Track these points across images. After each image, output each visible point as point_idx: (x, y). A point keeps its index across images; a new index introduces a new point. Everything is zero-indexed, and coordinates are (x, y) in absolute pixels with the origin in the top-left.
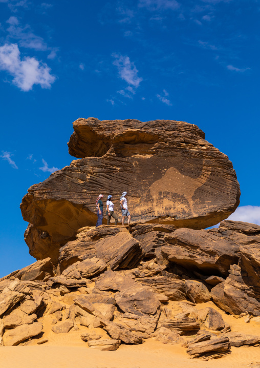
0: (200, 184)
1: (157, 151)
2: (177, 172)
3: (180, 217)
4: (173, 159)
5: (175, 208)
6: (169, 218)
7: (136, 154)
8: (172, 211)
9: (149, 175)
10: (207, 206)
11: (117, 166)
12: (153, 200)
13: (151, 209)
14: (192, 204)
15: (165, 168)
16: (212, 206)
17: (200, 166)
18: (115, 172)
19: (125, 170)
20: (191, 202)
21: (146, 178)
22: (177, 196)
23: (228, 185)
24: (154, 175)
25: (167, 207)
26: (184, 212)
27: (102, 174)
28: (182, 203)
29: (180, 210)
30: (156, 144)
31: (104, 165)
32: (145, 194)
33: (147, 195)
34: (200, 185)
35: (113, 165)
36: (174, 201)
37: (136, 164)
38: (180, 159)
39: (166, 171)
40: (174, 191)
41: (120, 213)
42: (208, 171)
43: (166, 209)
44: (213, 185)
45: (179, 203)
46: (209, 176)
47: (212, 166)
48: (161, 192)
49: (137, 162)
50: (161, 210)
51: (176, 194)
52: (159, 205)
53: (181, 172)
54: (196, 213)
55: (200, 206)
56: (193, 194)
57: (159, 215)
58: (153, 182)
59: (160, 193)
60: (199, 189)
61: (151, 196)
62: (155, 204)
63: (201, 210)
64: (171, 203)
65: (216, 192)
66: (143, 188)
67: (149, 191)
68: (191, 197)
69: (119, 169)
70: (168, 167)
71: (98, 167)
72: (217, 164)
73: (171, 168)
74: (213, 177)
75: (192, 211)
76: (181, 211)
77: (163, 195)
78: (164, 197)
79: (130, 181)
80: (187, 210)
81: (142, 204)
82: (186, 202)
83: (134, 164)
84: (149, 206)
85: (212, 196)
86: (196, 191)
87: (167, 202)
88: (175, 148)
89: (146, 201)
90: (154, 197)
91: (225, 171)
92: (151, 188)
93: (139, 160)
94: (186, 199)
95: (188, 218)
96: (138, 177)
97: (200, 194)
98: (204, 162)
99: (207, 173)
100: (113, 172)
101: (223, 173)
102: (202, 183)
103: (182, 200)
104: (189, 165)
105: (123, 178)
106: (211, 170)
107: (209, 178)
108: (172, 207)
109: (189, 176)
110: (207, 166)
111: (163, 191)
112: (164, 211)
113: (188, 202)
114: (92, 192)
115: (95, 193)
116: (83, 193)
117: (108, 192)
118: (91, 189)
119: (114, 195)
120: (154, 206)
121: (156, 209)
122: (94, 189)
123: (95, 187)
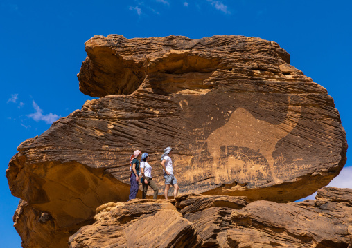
0: (284, 132)
1: (217, 84)
2: (248, 115)
3: (254, 185)
4: (242, 95)
5: (246, 171)
6: (238, 186)
7: (184, 89)
8: (242, 176)
9: (205, 121)
10: (296, 167)
11: (155, 108)
12: (211, 159)
13: (210, 173)
14: (272, 164)
15: (229, 109)
16: (303, 166)
17: (283, 106)
18: (153, 117)
19: (167, 114)
20: (271, 161)
21: (201, 126)
22: (250, 152)
23: (327, 133)
24: (212, 121)
25: (235, 169)
26: (260, 177)
27: (133, 120)
28: (258, 162)
29: (254, 173)
30: (214, 73)
31: (135, 106)
32: (199, 151)
33: (202, 152)
34: (285, 134)
35: (148, 107)
36: (245, 160)
37: (184, 104)
38: (253, 95)
39: (230, 115)
40: (244, 144)
41: (162, 180)
42: (297, 112)
43: (233, 172)
44: (305, 134)
45: (253, 163)
46: (297, 120)
47: (302, 105)
48: (224, 147)
49: (185, 101)
50: (225, 173)
51: (247, 149)
52: (222, 167)
53: (253, 115)
54: (280, 178)
55: (284, 167)
56: (273, 149)
57: (222, 183)
58: (212, 131)
59: (223, 149)
60: (283, 140)
61: (209, 153)
62: (215, 165)
63: (287, 173)
64: (241, 163)
65: (310, 145)
66: (196, 141)
67: (206, 145)
68: (271, 152)
69: (157, 112)
70: (234, 108)
71: (126, 111)
72: (309, 101)
73: (239, 110)
74: (304, 122)
75: (273, 175)
76: (256, 175)
77: (227, 151)
78: (229, 154)
79: (175, 130)
80: (265, 174)
81: (195, 165)
82: (263, 161)
83: (181, 104)
84: (207, 169)
85: (303, 152)
86: (279, 144)
87: (233, 162)
88: (245, 78)
89: (202, 161)
90: (214, 155)
91: (323, 111)
92: (208, 140)
93: (189, 98)
94: (263, 157)
95: (266, 185)
96: (188, 124)
97: (284, 147)
98: (289, 99)
99: (295, 115)
100: (148, 117)
101: (319, 116)
102: (287, 132)
103: (257, 158)
104: (267, 104)
105: (165, 127)
106: (300, 110)
107: (298, 124)
108: (242, 169)
109: (267, 121)
110: (294, 105)
111: (226, 145)
112: (230, 176)
113: (266, 161)
114: (118, 148)
115: (122, 151)
116: (103, 151)
117: (141, 148)
118: (116, 144)
119: (151, 153)
120: (214, 169)
121: (217, 174)
122: (120, 144)
123: (121, 141)
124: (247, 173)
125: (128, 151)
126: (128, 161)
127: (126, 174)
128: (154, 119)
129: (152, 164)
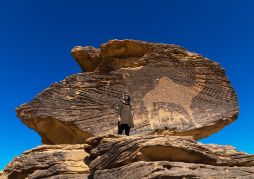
1: (148, 62)
2: (170, 81)
3: (180, 129)
6: (167, 131)
7: (126, 67)
8: (170, 123)
9: (141, 86)
10: (209, 115)
11: (108, 80)
12: (147, 112)
13: (146, 121)
14: (191, 114)
15: (157, 78)
16: (214, 115)
17: (193, 75)
19: (116, 83)
20: (190, 112)
21: (139, 90)
22: (174, 106)
23: (225, 92)
24: (146, 86)
25: (164, 118)
26: (184, 123)
27: (93, 88)
28: (181, 113)
30: (145, 56)
31: (94, 79)
33: (140, 107)
34: (197, 93)
35: (102, 79)
36: (171, 112)
38: (172, 68)
39: (158, 81)
40: (169, 101)
43: (163, 121)
44: (210, 93)
45: (177, 114)
46: (203, 84)
47: (205, 74)
48: (156, 103)
49: (127, 74)
50: (158, 122)
51: (172, 103)
52: (155, 117)
53: (174, 82)
54: (199, 123)
55: (200, 115)
56: (190, 103)
57: (156, 128)
58: (146, 93)
59: (154, 104)
60: (196, 97)
61: (145, 108)
62: (150, 116)
63: (203, 120)
64: (168, 114)
65: (215, 100)
66: (135, 100)
67: (143, 102)
68: (189, 106)
69: (109, 82)
70: (161, 77)
71: (88, 82)
72: (210, 72)
73: (164, 79)
74: (209, 85)
75: (193, 121)
76: (181, 122)
77: (157, 106)
78: (159, 108)
80: (187, 121)
81: (135, 117)
83: (124, 76)
84: (144, 119)
85: (211, 105)
86: (193, 100)
87: (162, 114)
88: (165, 58)
89: (140, 113)
90: (149, 109)
91: (220, 78)
92: (144, 99)
93: (129, 72)
94: (184, 109)
95: (190, 129)
96: (130, 89)
97: (198, 102)
98: (196, 71)
99: (202, 81)
100: (103, 86)
101: (218, 81)
103: (180, 110)
104: (182, 74)
105: (114, 91)
106: (205, 78)
107: (204, 87)
108: (170, 118)
109: (184, 85)
110: (200, 74)
112: (161, 123)
113: (186, 111)
114: (82, 108)
115: (84, 109)
116: (72, 109)
117: (98, 107)
118: (80, 104)
119: (104, 109)
120: (149, 119)
121: (152, 122)
122: (83, 104)
123: (84, 102)
124: (173, 121)
125: (89, 109)
126: (88, 116)
127: (87, 125)
128: (106, 87)
129: (105, 117)
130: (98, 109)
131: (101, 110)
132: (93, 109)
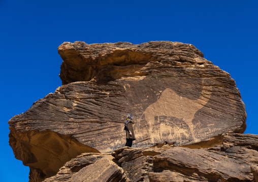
0: (201, 106)
1: (150, 72)
2: (174, 94)
3: (179, 143)
4: (169, 79)
6: (167, 145)
7: (127, 76)
8: (170, 137)
9: (143, 99)
10: (210, 130)
11: (107, 91)
12: (148, 126)
13: (147, 135)
14: (192, 129)
15: (160, 90)
16: (215, 129)
17: (199, 86)
18: (105, 97)
19: (116, 94)
20: (191, 126)
21: (140, 102)
22: (176, 120)
23: (232, 105)
24: (148, 98)
25: (165, 133)
26: (184, 138)
27: (91, 100)
28: (182, 127)
29: (179, 135)
30: (148, 64)
31: (92, 89)
32: (139, 120)
33: (141, 121)
35: (101, 90)
36: (172, 126)
37: (127, 87)
38: (177, 79)
39: (161, 94)
40: (171, 115)
41: (112, 142)
42: (209, 91)
43: (164, 135)
44: (215, 106)
45: (178, 128)
46: (209, 97)
47: (212, 85)
48: (157, 117)
49: (128, 85)
50: (158, 136)
51: (174, 118)
52: (156, 131)
53: (178, 94)
54: (198, 138)
55: (201, 130)
56: (193, 118)
57: (156, 143)
58: (147, 106)
59: (156, 118)
60: (200, 111)
61: (146, 122)
62: (151, 130)
63: (203, 135)
64: (170, 128)
65: (219, 114)
66: (137, 113)
67: (144, 116)
68: (191, 120)
69: (108, 93)
70: (164, 89)
71: (86, 93)
72: (218, 83)
73: (167, 90)
74: (215, 98)
75: (193, 136)
76: (181, 137)
77: (159, 120)
78: (161, 122)
79: (121, 106)
80: (187, 136)
81: (136, 131)
82: (186, 127)
83: (125, 87)
84: (145, 133)
85: (215, 119)
86: (197, 114)
87: (163, 128)
88: (170, 67)
89: (141, 127)
90: (151, 122)
91: (228, 90)
92: (145, 112)
93: (130, 83)
94: (185, 124)
95: (188, 143)
96: (131, 101)
97: (201, 116)
98: (203, 82)
99: (208, 93)
100: (102, 97)
101: (225, 93)
102: (203, 105)
103: (181, 125)
104: (187, 85)
105: (114, 104)
106: (211, 90)
107: (210, 99)
108: (170, 132)
109: (188, 98)
110: (206, 86)
111: (159, 116)
112: (162, 138)
113: (188, 126)
114: (80, 120)
115: (83, 122)
116: (70, 122)
117: (98, 120)
118: (78, 116)
119: (104, 123)
120: (150, 133)
121: (152, 136)
122: (82, 117)
123: (83, 115)
124: (174, 135)
125: (88, 122)
126: (88, 129)
127: (86, 138)
128: (106, 98)
129: (105, 130)
130: (98, 122)
131: (101, 123)
132: (92, 122)
